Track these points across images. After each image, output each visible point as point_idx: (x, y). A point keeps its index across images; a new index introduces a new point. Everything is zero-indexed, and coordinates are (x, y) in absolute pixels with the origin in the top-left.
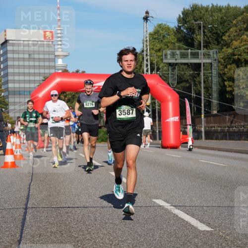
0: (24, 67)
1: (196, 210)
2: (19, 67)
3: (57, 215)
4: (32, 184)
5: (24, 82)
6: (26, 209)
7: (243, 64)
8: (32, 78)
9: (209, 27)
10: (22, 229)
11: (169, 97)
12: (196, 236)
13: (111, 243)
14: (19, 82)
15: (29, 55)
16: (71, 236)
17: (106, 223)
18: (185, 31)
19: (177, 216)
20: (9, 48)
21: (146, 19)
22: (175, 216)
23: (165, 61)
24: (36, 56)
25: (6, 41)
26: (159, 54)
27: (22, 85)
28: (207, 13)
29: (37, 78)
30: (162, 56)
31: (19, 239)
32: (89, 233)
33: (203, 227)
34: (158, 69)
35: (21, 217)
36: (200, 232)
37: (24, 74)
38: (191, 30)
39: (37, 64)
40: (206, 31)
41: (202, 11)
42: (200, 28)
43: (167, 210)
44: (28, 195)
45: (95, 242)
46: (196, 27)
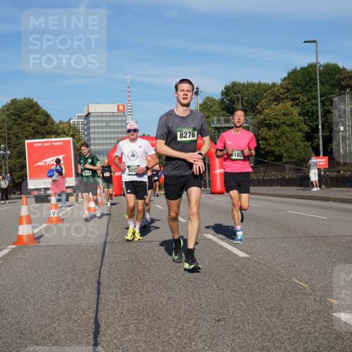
0: (102, 133)
2: (99, 133)
4: (109, 224)
5: (103, 144)
6: (105, 243)
7: (273, 127)
8: (109, 141)
9: (245, 99)
10: (102, 259)
12: (237, 262)
14: (99, 144)
15: (107, 123)
16: (140, 264)
18: (227, 102)
20: (91, 119)
21: (197, 93)
22: (221, 246)
23: (212, 125)
24: (112, 124)
25: (89, 114)
26: (208, 120)
27: (101, 147)
28: (244, 88)
29: (113, 141)
30: (210, 122)
31: (100, 266)
32: (154, 261)
33: (242, 254)
35: (102, 250)
36: (240, 258)
37: (103, 139)
38: (232, 101)
39: (112, 130)
40: (243, 102)
41: (240, 87)
42: (238, 100)
43: (215, 242)
44: (107, 233)
45: (158, 268)
46: (236, 99)
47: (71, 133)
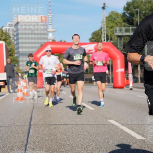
0: (29, 38)
1: (134, 126)
2: (26, 38)
3: (49, 129)
4: (34, 110)
5: (29, 47)
6: (30, 125)
8: (33, 45)
9: (143, 13)
10: (28, 138)
11: (118, 57)
12: (135, 143)
13: (82, 146)
14: (26, 47)
15: (32, 31)
16: (57, 142)
17: (79, 134)
18: (128, 15)
19: (123, 130)
21: (104, 8)
22: (122, 130)
23: (116, 34)
25: (18, 23)
26: (112, 30)
27: (27, 50)
28: (142, 4)
30: (113, 31)
31: (26, 144)
32: (69, 141)
33: (139, 137)
34: (111, 39)
35: (27, 131)
36: (137, 140)
37: (29, 43)
38: (132, 15)
40: (141, 15)
41: (139, 3)
42: (137, 13)
43: (116, 126)
44: (31, 117)
45: (72, 146)
46: (135, 13)
47: (4, 38)
